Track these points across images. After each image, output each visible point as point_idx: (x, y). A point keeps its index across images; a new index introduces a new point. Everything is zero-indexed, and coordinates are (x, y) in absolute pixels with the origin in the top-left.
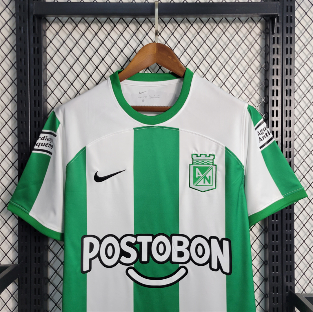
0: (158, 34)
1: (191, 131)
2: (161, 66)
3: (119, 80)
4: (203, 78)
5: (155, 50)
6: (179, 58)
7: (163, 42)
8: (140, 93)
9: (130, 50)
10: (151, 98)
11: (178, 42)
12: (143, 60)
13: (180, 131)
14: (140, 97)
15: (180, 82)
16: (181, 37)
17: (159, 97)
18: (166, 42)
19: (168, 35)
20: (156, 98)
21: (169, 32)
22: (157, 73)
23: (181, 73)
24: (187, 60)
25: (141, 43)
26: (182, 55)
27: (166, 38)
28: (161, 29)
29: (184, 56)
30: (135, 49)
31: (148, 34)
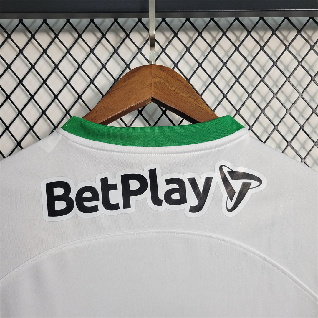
2: (166, 110)
6: (200, 93)
7: (170, 65)
9: (108, 79)
11: (197, 65)
16: (204, 56)
18: (176, 65)
19: (179, 53)
21: (181, 47)
24: (217, 98)
25: (128, 66)
26: (206, 89)
27: (175, 57)
28: (166, 42)
29: (210, 91)
30: (116, 79)
31: (141, 50)
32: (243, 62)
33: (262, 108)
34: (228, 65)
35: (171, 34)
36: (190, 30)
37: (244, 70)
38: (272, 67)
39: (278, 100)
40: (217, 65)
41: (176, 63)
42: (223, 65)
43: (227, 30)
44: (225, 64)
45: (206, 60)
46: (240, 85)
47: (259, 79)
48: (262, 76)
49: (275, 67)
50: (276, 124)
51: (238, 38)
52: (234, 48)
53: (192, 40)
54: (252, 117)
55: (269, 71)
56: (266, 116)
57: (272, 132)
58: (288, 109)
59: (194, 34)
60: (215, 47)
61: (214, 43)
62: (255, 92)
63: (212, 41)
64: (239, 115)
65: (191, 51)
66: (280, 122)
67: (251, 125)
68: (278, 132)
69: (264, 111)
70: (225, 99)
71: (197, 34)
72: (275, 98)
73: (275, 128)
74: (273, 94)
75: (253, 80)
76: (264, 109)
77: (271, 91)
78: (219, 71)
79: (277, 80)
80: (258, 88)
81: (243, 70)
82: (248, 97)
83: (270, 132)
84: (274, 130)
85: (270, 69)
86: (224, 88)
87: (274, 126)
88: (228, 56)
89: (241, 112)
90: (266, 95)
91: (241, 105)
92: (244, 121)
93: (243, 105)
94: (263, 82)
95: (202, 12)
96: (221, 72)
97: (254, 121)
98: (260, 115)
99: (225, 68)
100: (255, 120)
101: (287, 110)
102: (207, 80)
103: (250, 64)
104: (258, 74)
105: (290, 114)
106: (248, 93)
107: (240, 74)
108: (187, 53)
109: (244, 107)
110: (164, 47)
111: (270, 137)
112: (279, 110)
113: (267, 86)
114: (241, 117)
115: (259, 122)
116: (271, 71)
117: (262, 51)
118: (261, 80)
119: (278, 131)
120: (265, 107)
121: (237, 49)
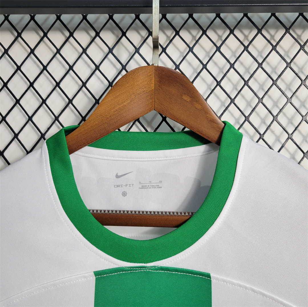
0: (160, 49)
1: (242, 283)
3: (67, 150)
4: (257, 142)
5: (153, 81)
6: (205, 98)
7: (170, 65)
8: (117, 177)
10: (143, 187)
11: (201, 66)
12: (125, 104)
13: (213, 281)
14: (118, 186)
15: (208, 152)
16: (209, 56)
17: (160, 185)
18: (177, 67)
19: (181, 53)
20: (154, 187)
21: (183, 47)
22: (158, 131)
23: (212, 134)
24: (223, 103)
25: (124, 67)
26: (211, 93)
27: (176, 57)
28: (166, 41)
29: (216, 95)
30: (111, 82)
31: (139, 50)
32: (252, 63)
33: (275, 114)
34: (236, 66)
35: (172, 33)
36: (193, 28)
37: (254, 72)
38: (285, 69)
39: (293, 105)
40: (224, 67)
41: (178, 64)
42: (230, 66)
43: (234, 28)
44: (232, 66)
45: (211, 62)
46: (250, 88)
47: (271, 82)
48: (275, 79)
49: (288, 69)
50: (290, 132)
51: (246, 37)
52: (242, 48)
53: (195, 40)
54: (263, 124)
55: (282, 73)
56: (279, 124)
57: (286, 141)
58: (304, 115)
59: (197, 33)
60: (221, 47)
61: (220, 42)
62: (266, 97)
63: (218, 41)
64: (248, 122)
65: (194, 50)
66: (295, 130)
67: (262, 133)
68: (293, 142)
69: (277, 118)
70: (232, 104)
71: (201, 32)
72: (289, 103)
73: (290, 137)
74: (287, 98)
75: (264, 84)
76: (277, 115)
77: (285, 96)
78: (226, 73)
79: (291, 84)
80: (269, 93)
81: (252, 73)
82: (258, 102)
83: (283, 141)
84: (288, 139)
85: (283, 71)
86: (231, 92)
87: (289, 135)
88: (235, 56)
89: (251, 119)
90: (278, 100)
91: (251, 111)
92: (254, 128)
93: (253, 111)
94: (275, 85)
95: (208, 6)
96: (228, 75)
97: (266, 129)
98: (272, 123)
99: (232, 69)
100: (267, 127)
101: (303, 117)
102: (212, 83)
103: (260, 65)
104: (269, 76)
105: (306, 121)
106: (258, 98)
107: (249, 77)
108: (190, 53)
109: (254, 113)
110: (164, 47)
111: (283, 147)
112: (293, 117)
113: (280, 90)
114: (251, 125)
115: (271, 130)
116: (285, 73)
117: (273, 51)
118: (273, 84)
119: (292, 140)
120: (278, 113)
121: (246, 48)
